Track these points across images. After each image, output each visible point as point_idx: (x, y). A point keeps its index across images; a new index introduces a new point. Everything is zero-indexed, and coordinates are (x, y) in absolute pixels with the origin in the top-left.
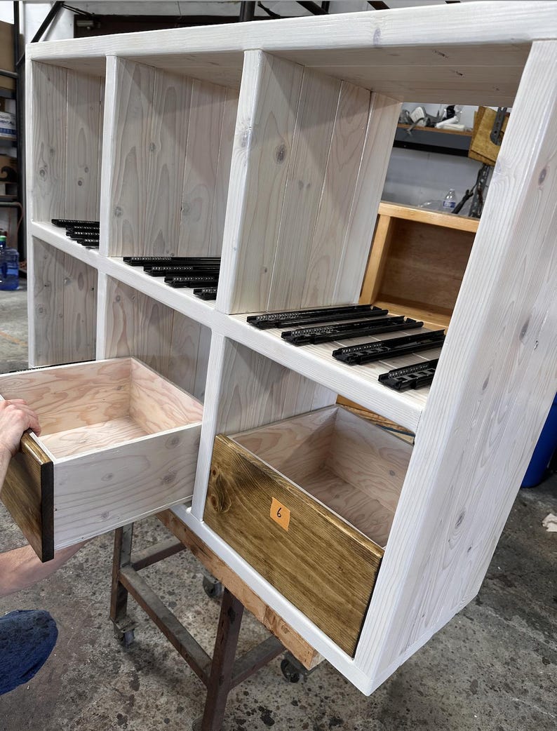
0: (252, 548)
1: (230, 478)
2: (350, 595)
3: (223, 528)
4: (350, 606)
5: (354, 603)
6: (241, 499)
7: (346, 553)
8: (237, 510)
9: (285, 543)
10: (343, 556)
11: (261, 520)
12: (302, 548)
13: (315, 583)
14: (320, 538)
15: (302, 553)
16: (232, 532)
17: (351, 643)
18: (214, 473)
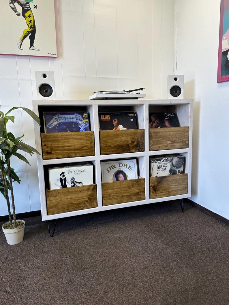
0: (164, 193)
3: (156, 196)
4: (185, 185)
6: (160, 186)
7: (182, 178)
8: (159, 189)
9: (172, 186)
11: (165, 186)
12: (175, 184)
13: (179, 187)
14: (178, 179)
15: (175, 185)
16: (159, 194)
17: (187, 191)
18: (151, 186)
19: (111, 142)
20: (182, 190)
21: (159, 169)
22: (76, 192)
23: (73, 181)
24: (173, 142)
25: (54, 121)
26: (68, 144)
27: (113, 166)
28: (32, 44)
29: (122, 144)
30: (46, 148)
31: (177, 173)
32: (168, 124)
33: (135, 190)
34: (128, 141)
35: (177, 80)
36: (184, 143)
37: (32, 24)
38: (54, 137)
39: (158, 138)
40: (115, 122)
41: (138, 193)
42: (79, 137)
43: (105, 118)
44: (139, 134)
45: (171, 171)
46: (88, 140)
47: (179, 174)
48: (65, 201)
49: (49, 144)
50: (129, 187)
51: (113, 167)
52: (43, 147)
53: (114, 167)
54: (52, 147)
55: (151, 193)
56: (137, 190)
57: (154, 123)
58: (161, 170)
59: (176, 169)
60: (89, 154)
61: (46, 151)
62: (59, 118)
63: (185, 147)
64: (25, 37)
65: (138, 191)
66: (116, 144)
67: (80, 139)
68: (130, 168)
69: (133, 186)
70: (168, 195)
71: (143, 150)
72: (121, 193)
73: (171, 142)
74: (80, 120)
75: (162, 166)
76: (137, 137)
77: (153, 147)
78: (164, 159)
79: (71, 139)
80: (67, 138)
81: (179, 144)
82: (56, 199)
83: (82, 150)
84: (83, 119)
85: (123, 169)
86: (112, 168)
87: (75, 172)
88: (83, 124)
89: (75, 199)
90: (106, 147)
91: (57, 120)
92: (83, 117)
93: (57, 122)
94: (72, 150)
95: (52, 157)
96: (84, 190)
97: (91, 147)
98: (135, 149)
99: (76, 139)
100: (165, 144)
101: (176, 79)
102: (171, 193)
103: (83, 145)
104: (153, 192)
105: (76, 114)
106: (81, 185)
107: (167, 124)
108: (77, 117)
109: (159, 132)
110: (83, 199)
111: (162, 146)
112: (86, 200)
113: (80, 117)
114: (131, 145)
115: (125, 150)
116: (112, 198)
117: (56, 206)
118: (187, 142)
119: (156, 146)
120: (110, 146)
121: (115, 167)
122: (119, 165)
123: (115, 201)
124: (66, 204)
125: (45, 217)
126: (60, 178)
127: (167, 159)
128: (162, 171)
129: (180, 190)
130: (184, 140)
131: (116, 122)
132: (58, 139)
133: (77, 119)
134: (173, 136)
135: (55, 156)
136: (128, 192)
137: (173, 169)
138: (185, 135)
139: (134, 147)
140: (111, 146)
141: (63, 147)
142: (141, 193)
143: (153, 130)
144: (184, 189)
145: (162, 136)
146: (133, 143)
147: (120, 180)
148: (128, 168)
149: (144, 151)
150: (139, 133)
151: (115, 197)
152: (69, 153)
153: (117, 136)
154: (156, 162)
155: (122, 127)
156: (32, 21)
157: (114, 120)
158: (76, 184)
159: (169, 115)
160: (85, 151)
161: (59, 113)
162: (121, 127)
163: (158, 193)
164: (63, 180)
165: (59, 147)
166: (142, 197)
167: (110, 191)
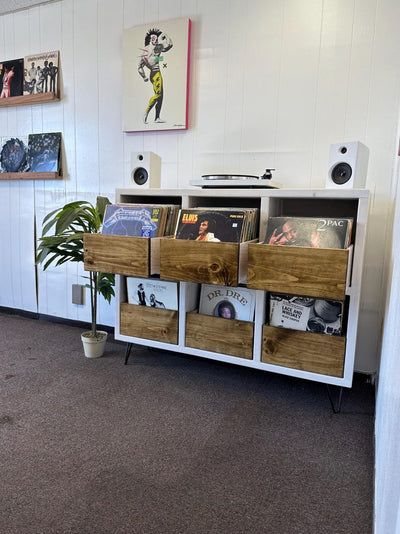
0: (290, 361)
2: (337, 356)
3: (274, 360)
5: (339, 359)
6: (281, 345)
7: (332, 343)
8: (280, 350)
9: (306, 352)
10: (332, 345)
11: (293, 348)
12: (315, 350)
13: (322, 359)
14: (321, 343)
15: (314, 352)
16: (278, 359)
17: (341, 373)
18: (265, 340)
21: (285, 315)
22: (153, 315)
23: (153, 299)
27: (217, 292)
28: (157, 116)
31: (325, 331)
33: (236, 338)
35: (345, 152)
37: (160, 89)
41: (240, 344)
45: (311, 323)
47: (331, 334)
48: (139, 323)
50: (226, 330)
53: (218, 295)
55: (264, 353)
56: (240, 338)
58: (289, 316)
59: (323, 324)
64: (151, 107)
65: (240, 341)
68: (244, 302)
69: (232, 330)
70: (298, 367)
72: (213, 335)
75: (293, 311)
78: (295, 298)
82: (130, 317)
86: (215, 295)
87: (154, 286)
89: (151, 323)
96: (162, 315)
101: (344, 150)
104: (266, 351)
106: (162, 307)
110: (160, 326)
112: (164, 329)
116: (199, 339)
117: (129, 325)
121: (220, 295)
122: (227, 293)
123: (204, 345)
124: (140, 327)
125: (118, 336)
126: (138, 291)
127: (301, 300)
128: (292, 319)
129: (325, 365)
131: (205, 227)
136: (224, 338)
137: (315, 321)
142: (246, 347)
144: (334, 367)
147: (224, 316)
148: (240, 301)
151: (203, 338)
154: (279, 300)
156: (160, 85)
158: (156, 304)
164: (142, 294)
166: (247, 353)
167: (197, 327)
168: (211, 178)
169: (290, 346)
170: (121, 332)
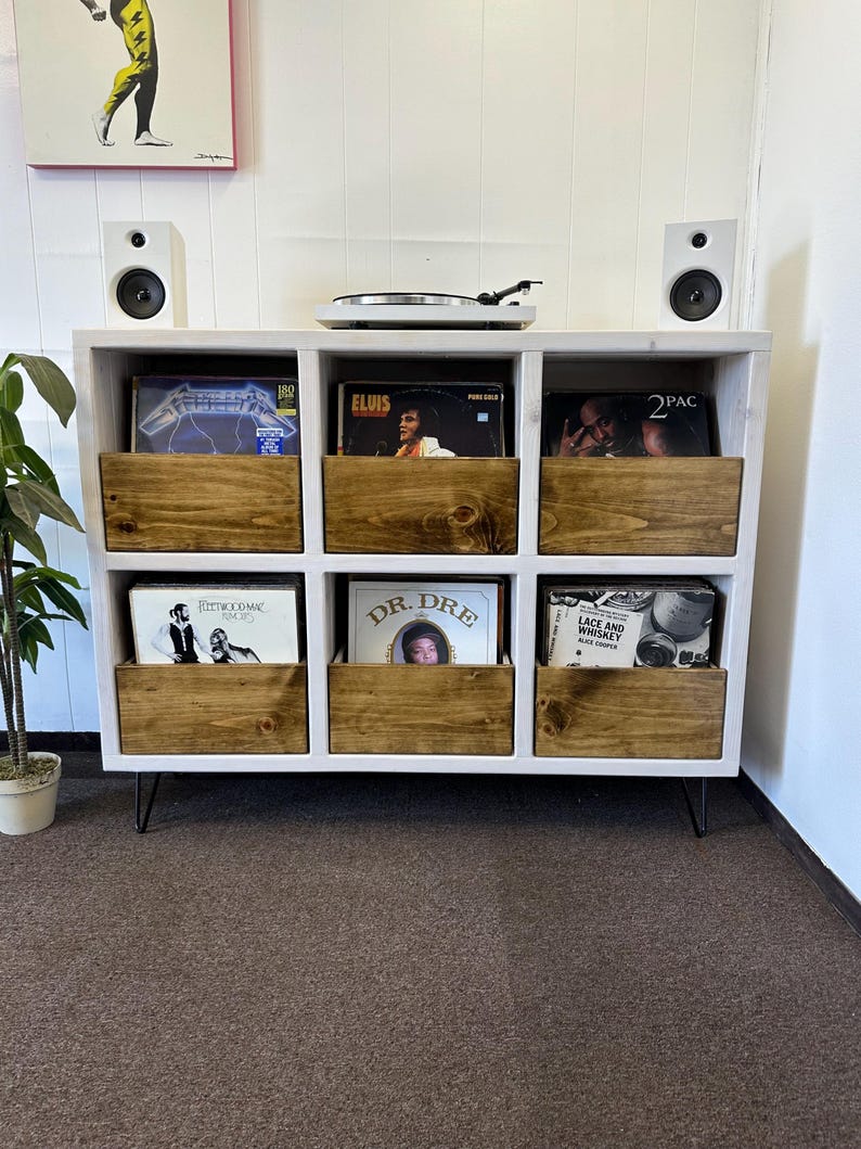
0: (604, 742)
1: (564, 697)
2: (707, 712)
3: (564, 747)
4: (710, 721)
5: (713, 717)
6: (583, 708)
7: (698, 685)
8: (579, 720)
9: (641, 714)
10: (696, 689)
11: (610, 711)
12: (659, 707)
13: (676, 725)
14: (673, 689)
15: (658, 711)
16: (577, 743)
17: (717, 749)
18: (543, 703)
19: (369, 506)
20: (690, 740)
21: (585, 637)
22: (227, 685)
23: (220, 642)
24: (655, 524)
25: (166, 411)
26: (199, 498)
27: (395, 602)
28: (143, 125)
29: (416, 516)
30: (119, 507)
31: (676, 662)
32: (658, 443)
33: (468, 709)
34: (443, 505)
35: (702, 245)
36: (713, 533)
37: (146, 47)
38: (146, 469)
39: (583, 501)
40: (408, 425)
41: (482, 722)
42: (239, 475)
43: (366, 405)
44: (493, 479)
45: (644, 649)
46: (276, 490)
47: (688, 666)
48: (183, 713)
49: (127, 494)
50: (442, 694)
51: (394, 606)
52: (106, 505)
53: (398, 608)
54: (138, 506)
55: (541, 732)
56: (480, 709)
57: (589, 436)
58: (595, 639)
59: (670, 646)
60: (281, 545)
61: (117, 519)
62: (186, 398)
63: (717, 548)
64: (120, 98)
65: (481, 715)
66: (389, 514)
67: (245, 484)
68: (469, 618)
69: (458, 692)
70: (620, 750)
71: (512, 549)
72: (406, 712)
73: (646, 524)
74: (266, 408)
75: (603, 625)
76: (482, 489)
77: (557, 537)
78: (609, 594)
79: (211, 480)
80: (194, 477)
81: (688, 534)
82: (151, 701)
83: (251, 525)
84: (278, 407)
85: (434, 617)
86: (390, 611)
87: (224, 607)
88: (273, 426)
89: (222, 709)
90: (348, 521)
91: (177, 408)
92: (280, 398)
93: (175, 413)
94: (211, 523)
95: (140, 543)
96: (254, 683)
97: (289, 520)
98: (473, 542)
99: (227, 481)
100: (618, 532)
101: (699, 240)
102: (636, 745)
103: (255, 509)
104: (547, 730)
105: (250, 387)
106: (250, 660)
107: (652, 441)
108: (255, 398)
109: (587, 476)
110: (252, 713)
111: (600, 537)
112: (264, 719)
113: (264, 397)
114: (456, 522)
115: (426, 543)
116: (370, 727)
117: (150, 725)
118: (727, 529)
119: (569, 536)
120: (365, 521)
121: (403, 608)
122: (423, 601)
123: (383, 742)
124: (187, 725)
125: (113, 760)
126: (171, 624)
127: (623, 597)
128: (601, 645)
129: (683, 738)
130: (711, 521)
131: (414, 425)
132: (161, 480)
133: (252, 407)
134: (659, 497)
135: (147, 541)
136: (436, 715)
137: (653, 642)
138: (716, 495)
139: (469, 532)
140: (369, 520)
141: (179, 508)
142: (496, 726)
143: (558, 465)
144: (702, 737)
145: (602, 494)
146: (464, 513)
147: (422, 660)
148: (460, 618)
149: (514, 551)
150: (492, 476)
151: (380, 724)
152: (200, 535)
153: (398, 481)
154: (569, 605)
155: (437, 445)
156: (147, 35)
157: (403, 417)
158: (232, 653)
159: (673, 404)
160: (261, 531)
161: (186, 381)
162: (430, 447)
163: (576, 738)
164: (183, 634)
165: (162, 507)
166: (500, 741)
167: (363, 697)
168: (365, 300)
169: (603, 708)
170: (124, 747)
